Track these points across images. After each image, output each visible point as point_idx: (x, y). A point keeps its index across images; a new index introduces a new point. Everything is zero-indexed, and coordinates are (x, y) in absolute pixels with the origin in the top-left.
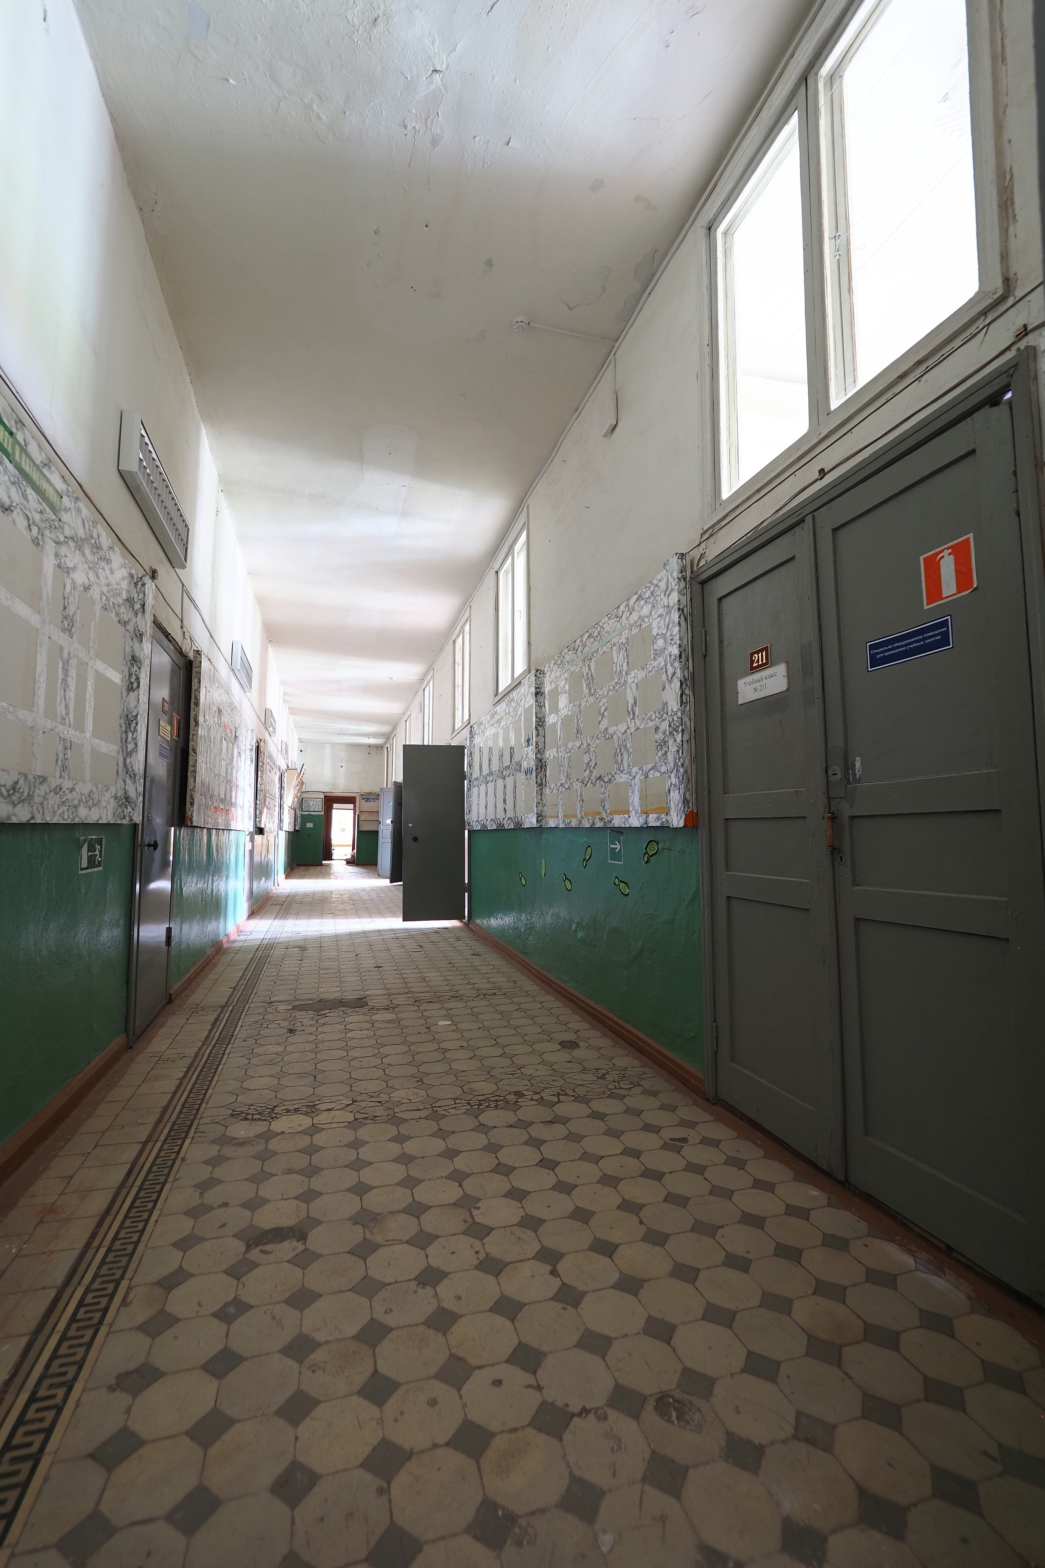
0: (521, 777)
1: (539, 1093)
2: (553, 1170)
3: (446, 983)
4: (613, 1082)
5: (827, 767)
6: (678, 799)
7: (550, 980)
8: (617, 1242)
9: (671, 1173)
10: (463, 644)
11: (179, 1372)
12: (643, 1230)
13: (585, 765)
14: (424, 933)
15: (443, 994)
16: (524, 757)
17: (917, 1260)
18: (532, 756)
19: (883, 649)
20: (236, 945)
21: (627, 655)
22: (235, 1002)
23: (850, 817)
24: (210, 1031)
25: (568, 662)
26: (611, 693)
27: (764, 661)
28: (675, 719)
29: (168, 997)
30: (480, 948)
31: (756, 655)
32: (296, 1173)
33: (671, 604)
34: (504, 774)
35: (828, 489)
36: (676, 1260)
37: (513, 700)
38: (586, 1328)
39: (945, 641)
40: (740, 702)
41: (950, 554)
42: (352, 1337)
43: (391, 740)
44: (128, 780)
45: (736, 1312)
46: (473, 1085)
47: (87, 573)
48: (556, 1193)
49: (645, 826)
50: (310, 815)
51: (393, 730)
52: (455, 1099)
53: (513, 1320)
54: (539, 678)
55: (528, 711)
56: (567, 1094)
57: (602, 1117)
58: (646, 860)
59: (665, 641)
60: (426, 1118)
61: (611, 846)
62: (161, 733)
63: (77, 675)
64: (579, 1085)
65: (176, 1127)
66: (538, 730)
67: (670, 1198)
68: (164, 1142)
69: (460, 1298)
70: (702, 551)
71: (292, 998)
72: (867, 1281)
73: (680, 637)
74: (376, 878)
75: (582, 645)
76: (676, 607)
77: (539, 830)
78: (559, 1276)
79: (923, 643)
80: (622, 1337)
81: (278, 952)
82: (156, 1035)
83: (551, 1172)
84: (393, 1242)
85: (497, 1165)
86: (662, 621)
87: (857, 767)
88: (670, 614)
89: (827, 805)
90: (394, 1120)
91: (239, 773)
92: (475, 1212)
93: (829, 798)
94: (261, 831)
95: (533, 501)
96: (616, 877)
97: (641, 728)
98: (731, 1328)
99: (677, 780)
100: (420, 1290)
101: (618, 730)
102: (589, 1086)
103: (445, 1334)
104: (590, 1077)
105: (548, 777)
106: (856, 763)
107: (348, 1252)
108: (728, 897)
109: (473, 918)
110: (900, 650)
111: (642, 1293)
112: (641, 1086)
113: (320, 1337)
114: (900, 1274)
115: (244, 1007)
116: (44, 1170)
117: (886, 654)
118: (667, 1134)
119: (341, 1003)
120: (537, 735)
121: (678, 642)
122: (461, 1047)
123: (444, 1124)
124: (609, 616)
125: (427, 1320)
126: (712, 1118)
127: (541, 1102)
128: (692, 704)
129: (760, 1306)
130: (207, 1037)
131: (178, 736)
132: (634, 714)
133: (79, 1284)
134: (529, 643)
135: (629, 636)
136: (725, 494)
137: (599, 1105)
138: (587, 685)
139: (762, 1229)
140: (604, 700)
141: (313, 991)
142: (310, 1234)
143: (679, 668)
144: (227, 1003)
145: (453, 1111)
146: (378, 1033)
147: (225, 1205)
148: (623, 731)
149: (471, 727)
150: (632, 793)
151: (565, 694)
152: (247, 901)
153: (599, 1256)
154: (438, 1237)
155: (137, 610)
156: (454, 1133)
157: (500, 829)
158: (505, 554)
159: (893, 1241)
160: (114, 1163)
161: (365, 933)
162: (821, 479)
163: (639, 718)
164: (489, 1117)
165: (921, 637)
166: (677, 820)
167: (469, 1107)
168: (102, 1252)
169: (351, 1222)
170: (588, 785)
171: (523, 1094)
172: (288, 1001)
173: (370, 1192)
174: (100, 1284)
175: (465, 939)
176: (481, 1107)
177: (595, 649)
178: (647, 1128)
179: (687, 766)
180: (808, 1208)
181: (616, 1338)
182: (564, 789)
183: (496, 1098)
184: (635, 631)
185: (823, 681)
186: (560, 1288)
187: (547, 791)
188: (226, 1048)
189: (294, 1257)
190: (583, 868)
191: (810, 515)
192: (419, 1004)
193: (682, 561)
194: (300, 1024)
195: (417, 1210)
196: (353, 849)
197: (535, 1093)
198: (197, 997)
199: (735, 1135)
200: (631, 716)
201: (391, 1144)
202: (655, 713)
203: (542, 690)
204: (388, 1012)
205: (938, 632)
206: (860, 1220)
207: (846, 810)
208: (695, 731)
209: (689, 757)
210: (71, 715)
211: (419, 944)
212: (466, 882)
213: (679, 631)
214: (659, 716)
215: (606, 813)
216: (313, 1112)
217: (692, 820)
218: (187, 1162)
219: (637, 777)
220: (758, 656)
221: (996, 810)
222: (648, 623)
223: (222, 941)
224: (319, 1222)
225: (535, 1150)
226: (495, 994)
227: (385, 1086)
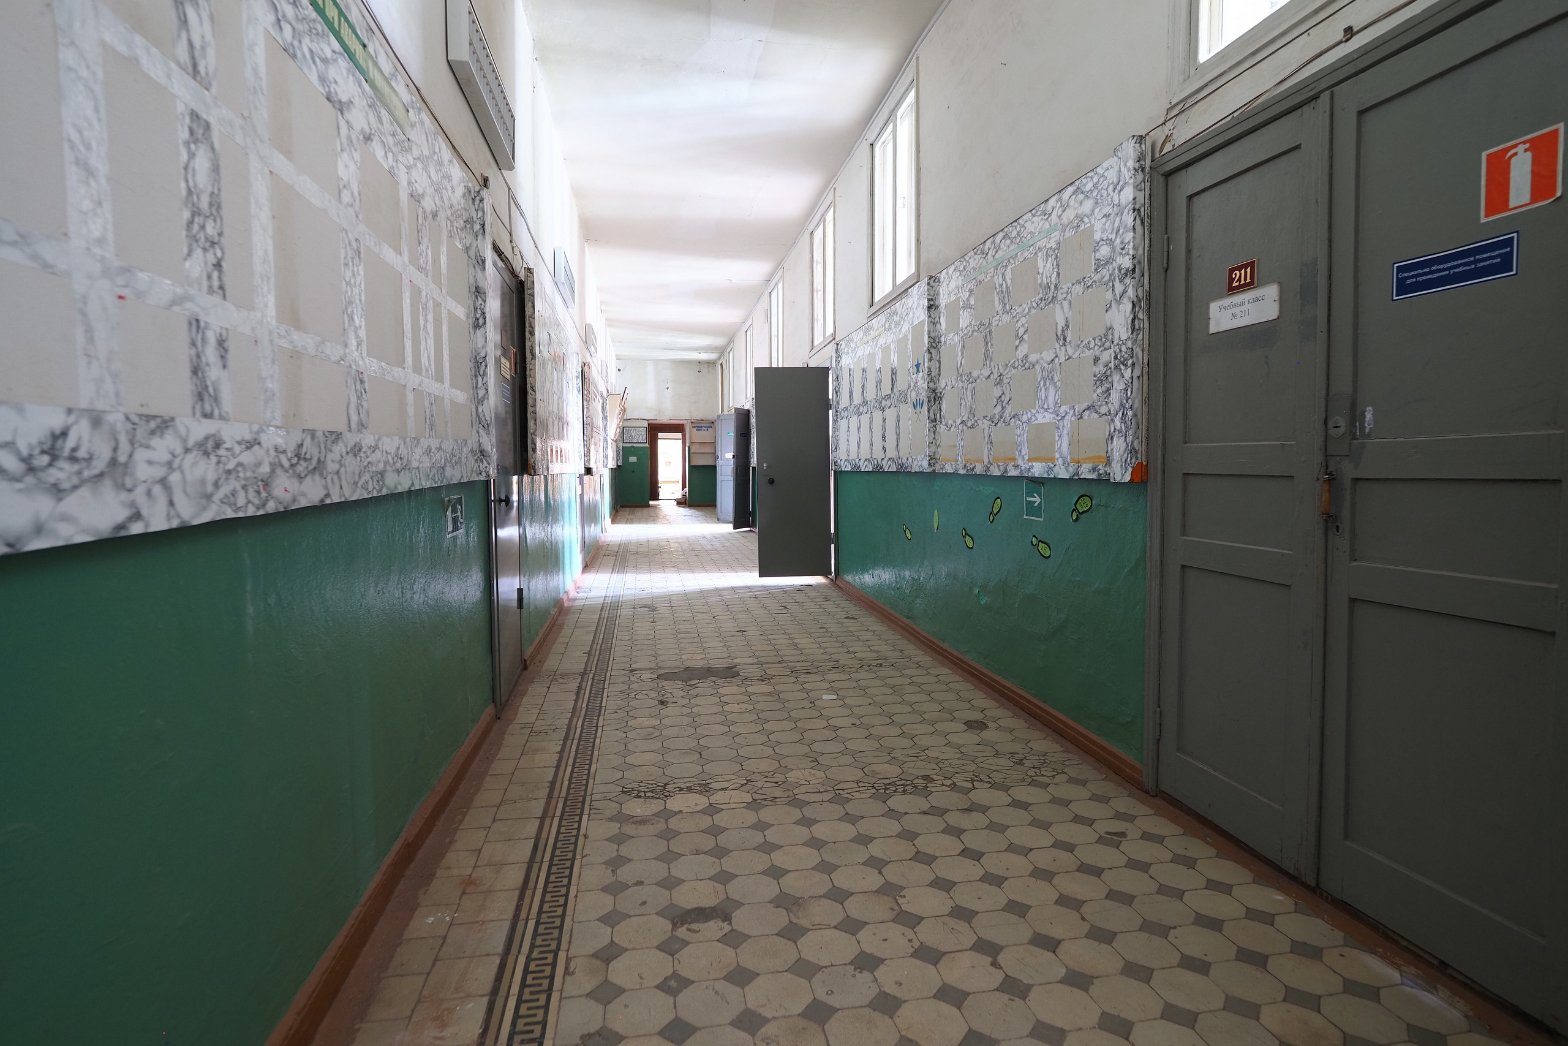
0: (907, 410)
1: (950, 779)
2: (978, 861)
3: (822, 651)
4: (1033, 768)
5: (1326, 417)
6: (1123, 449)
7: (945, 650)
8: (1060, 938)
9: (1111, 869)
10: (825, 236)
11: (638, 1036)
12: (1086, 927)
13: (995, 400)
14: (786, 592)
15: (823, 664)
16: (912, 386)
17: (1403, 974)
18: (923, 385)
19: (1416, 273)
20: (577, 603)
21: (1058, 265)
22: (593, 669)
23: (1353, 479)
24: (576, 701)
25: (974, 268)
26: (1033, 311)
27: (1248, 280)
28: (1124, 349)
29: (523, 663)
30: (854, 611)
31: (1237, 272)
32: (704, 853)
33: (1123, 202)
34: (883, 404)
35: (1355, 57)
36: (1127, 959)
37: (895, 313)
38: (1037, 1019)
39: (1505, 264)
40: (1212, 330)
41: (1526, 150)
42: (799, 1015)
43: (726, 355)
44: (481, 431)
45: (1198, 1014)
46: (874, 767)
47: (434, 197)
48: (986, 885)
49: (1075, 477)
50: (632, 447)
51: (729, 343)
52: (857, 782)
53: (959, 1008)
54: (932, 287)
55: (917, 329)
56: (981, 781)
57: (1025, 806)
58: (1074, 517)
59: (1113, 250)
60: (829, 801)
61: (1028, 499)
62: (502, 372)
63: (434, 319)
64: (994, 771)
65: (569, 803)
66: (931, 353)
67: (1112, 895)
68: (561, 819)
69: (901, 984)
70: (1167, 132)
71: (653, 665)
72: (1344, 992)
73: (1134, 245)
74: (716, 523)
75: (995, 248)
76: (1131, 206)
77: (931, 476)
78: (1001, 968)
79: (1473, 266)
80: (1077, 1030)
81: (625, 612)
82: (520, 704)
83: (976, 863)
84: (821, 927)
85: (916, 853)
86: (1109, 222)
87: (1367, 419)
88: (1122, 214)
89: (1324, 464)
90: (795, 802)
91: (569, 407)
92: (900, 901)
93: (1326, 456)
94: (589, 471)
95: (926, 51)
96: (1034, 536)
97: (1074, 357)
98: (1193, 1028)
99: (1123, 425)
100: (858, 975)
101: (1042, 359)
102: (1006, 771)
103: (891, 1017)
104: (1003, 762)
105: (944, 411)
106: (1366, 413)
107: (776, 934)
108: (1183, 567)
109: (841, 574)
110: (1441, 274)
111: (1092, 988)
112: (1066, 773)
113: (767, 1013)
114: (1383, 987)
115: (605, 675)
116: (451, 842)
117: (1420, 279)
118: (1102, 827)
119: (708, 672)
120: (930, 360)
121: (1131, 252)
122: (852, 724)
123: (850, 808)
124: (1034, 212)
125: (870, 1002)
126: (1153, 812)
127: (954, 787)
128: (1147, 331)
129: (1224, 1009)
130: (575, 708)
131: (516, 372)
132: (1065, 339)
133: (519, 952)
134: (918, 241)
135: (1061, 239)
136: (1203, 56)
137: (1022, 793)
138: (1000, 299)
139: (1220, 931)
140: (1023, 320)
141: (675, 657)
142: (734, 915)
143: (1131, 286)
144: (585, 669)
145: (857, 795)
146: (757, 706)
147: (640, 883)
148: (1049, 359)
149: (838, 344)
150: (1060, 436)
151: (969, 310)
152: (581, 553)
153: (1042, 951)
154: (866, 923)
155: (477, 232)
156: (863, 818)
157: (878, 472)
158: (884, 122)
159: (1375, 953)
160: (517, 838)
161: (718, 591)
162: (1347, 40)
163: (1072, 345)
164: (898, 802)
165: (1472, 259)
166: (1121, 473)
167: (874, 791)
168: (531, 924)
169: (772, 905)
170: (999, 425)
171: (932, 779)
172: (650, 669)
173: (786, 876)
174: (539, 954)
175: (834, 599)
176: (887, 792)
177: (1013, 253)
178: (1078, 819)
179: (1137, 408)
180: (1273, 912)
181: (1071, 1031)
182: (965, 428)
183: (903, 782)
184: (1069, 233)
185: (1329, 310)
186: (1004, 979)
187: (942, 428)
188: (598, 720)
189: (723, 936)
190: (989, 523)
191: (1327, 92)
192: (796, 675)
193: (1140, 146)
194: (669, 695)
195: (839, 895)
196: (684, 487)
197: (946, 778)
198: (551, 663)
199: (1181, 831)
200: (1061, 342)
201: (797, 828)
202: (1094, 339)
203: (937, 303)
204: (764, 683)
205: (1497, 252)
206: (1334, 928)
207: (1348, 471)
208: (1148, 365)
209: (1140, 397)
210: (433, 367)
211: (783, 604)
212: (832, 531)
213: (1134, 238)
214: (1099, 344)
215: (1023, 459)
216: (707, 791)
217: (1141, 476)
218: (590, 839)
219: (1066, 418)
220: (1240, 274)
221: (1554, 480)
222: (1089, 225)
223: (563, 599)
224: (740, 904)
225: (956, 839)
226: (881, 665)
227: (778, 766)
